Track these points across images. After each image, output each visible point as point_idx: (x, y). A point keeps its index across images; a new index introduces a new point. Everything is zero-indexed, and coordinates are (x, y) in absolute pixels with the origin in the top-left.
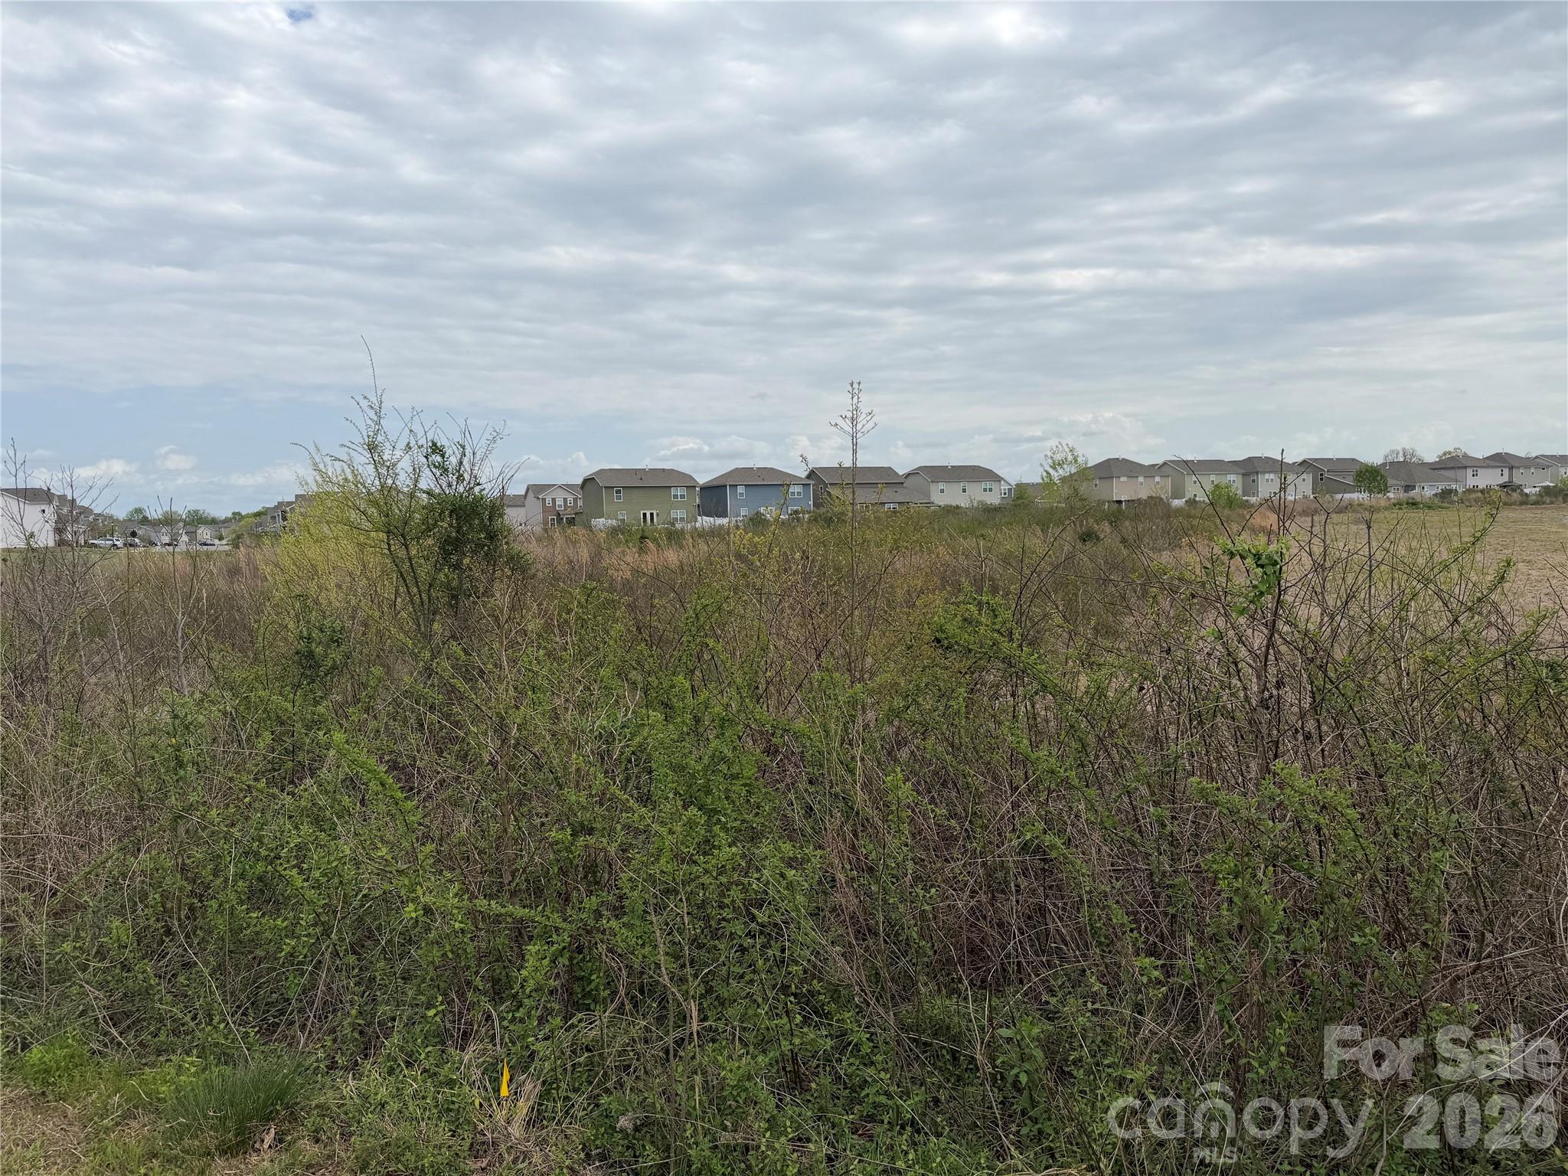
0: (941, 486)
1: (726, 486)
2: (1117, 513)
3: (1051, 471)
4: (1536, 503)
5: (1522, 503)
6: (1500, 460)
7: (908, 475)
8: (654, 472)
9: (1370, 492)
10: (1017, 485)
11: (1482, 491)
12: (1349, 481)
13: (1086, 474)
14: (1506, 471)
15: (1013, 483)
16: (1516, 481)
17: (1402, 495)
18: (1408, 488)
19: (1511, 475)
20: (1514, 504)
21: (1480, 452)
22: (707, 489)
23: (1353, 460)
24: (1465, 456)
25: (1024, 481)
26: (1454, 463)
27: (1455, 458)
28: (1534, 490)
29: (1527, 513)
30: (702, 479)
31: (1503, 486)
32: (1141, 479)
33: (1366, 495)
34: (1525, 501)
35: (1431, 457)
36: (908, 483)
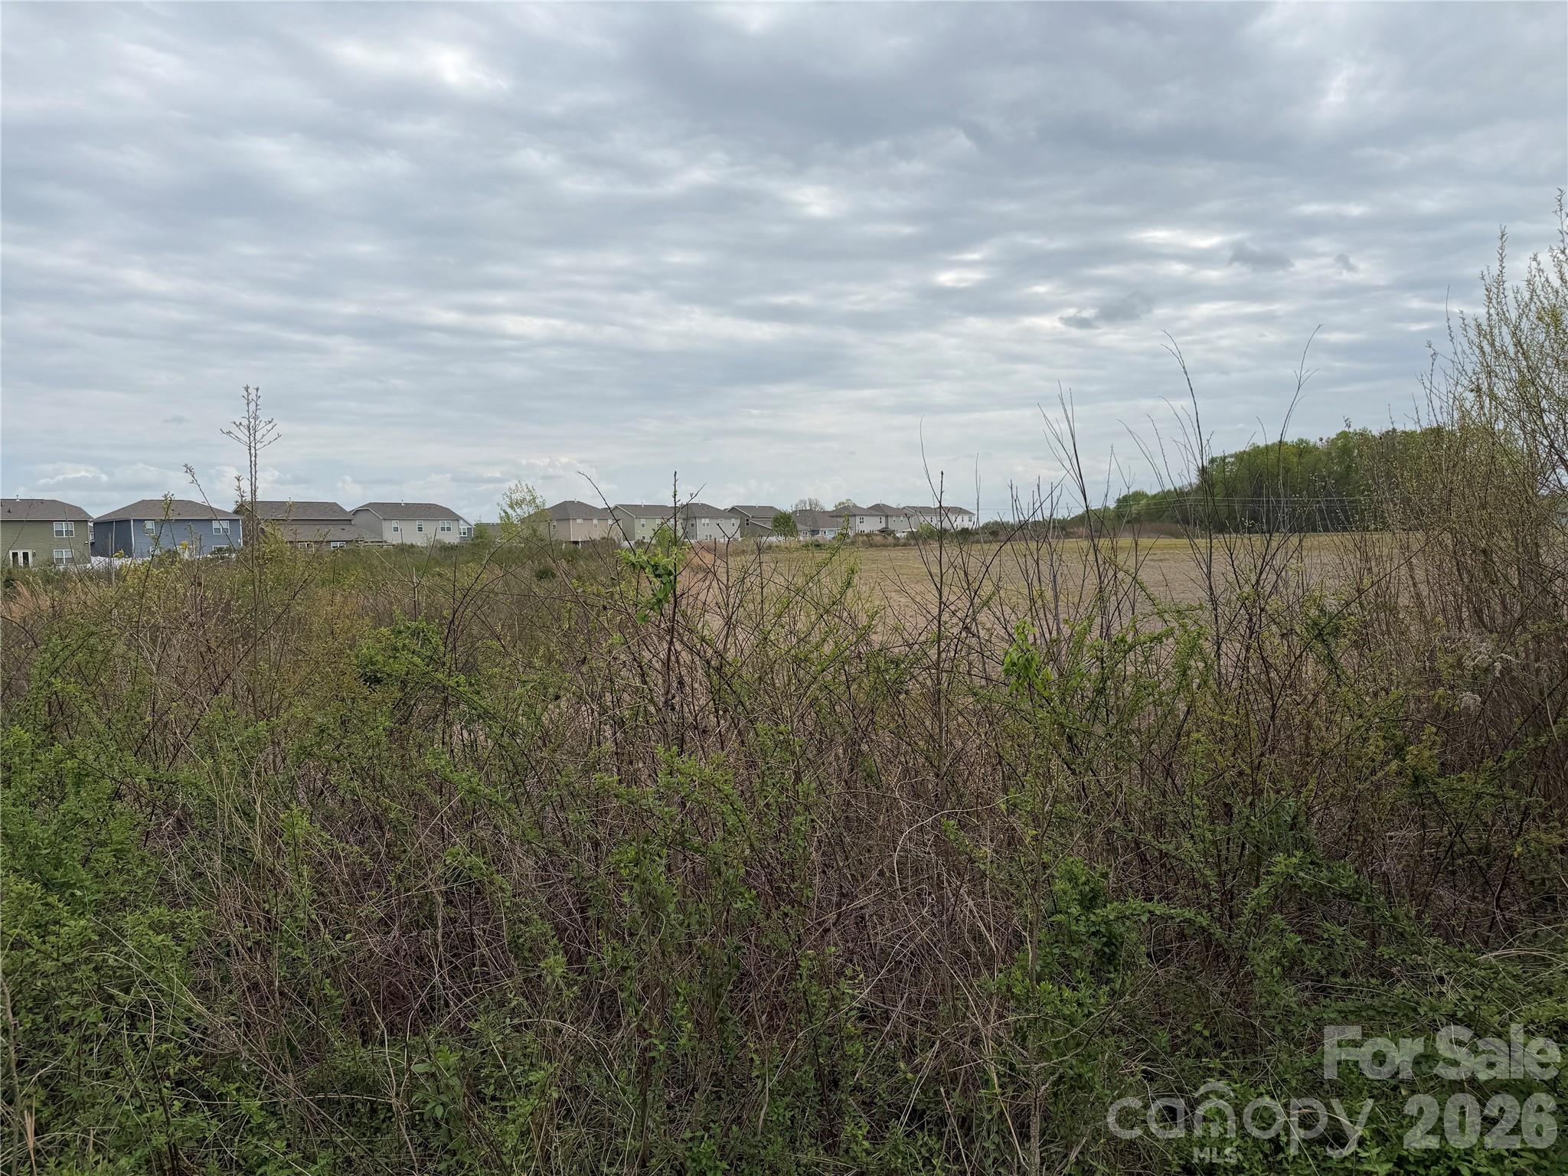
0: (394, 524)
1: (129, 521)
2: (575, 552)
3: (510, 511)
4: (905, 545)
5: (895, 545)
6: (879, 510)
7: (356, 512)
8: (30, 503)
9: (785, 535)
10: (477, 525)
11: (868, 535)
12: (769, 526)
13: (544, 516)
14: (883, 519)
15: (473, 523)
16: (891, 527)
17: (808, 538)
18: (814, 532)
19: (887, 523)
20: (890, 545)
21: (865, 504)
22: (102, 525)
23: (771, 508)
24: (855, 506)
25: (485, 521)
26: (846, 513)
27: (846, 508)
28: (903, 535)
29: (897, 553)
30: (96, 513)
31: (882, 531)
32: (595, 521)
33: (782, 538)
34: (897, 543)
35: (830, 507)
36: (357, 520)
